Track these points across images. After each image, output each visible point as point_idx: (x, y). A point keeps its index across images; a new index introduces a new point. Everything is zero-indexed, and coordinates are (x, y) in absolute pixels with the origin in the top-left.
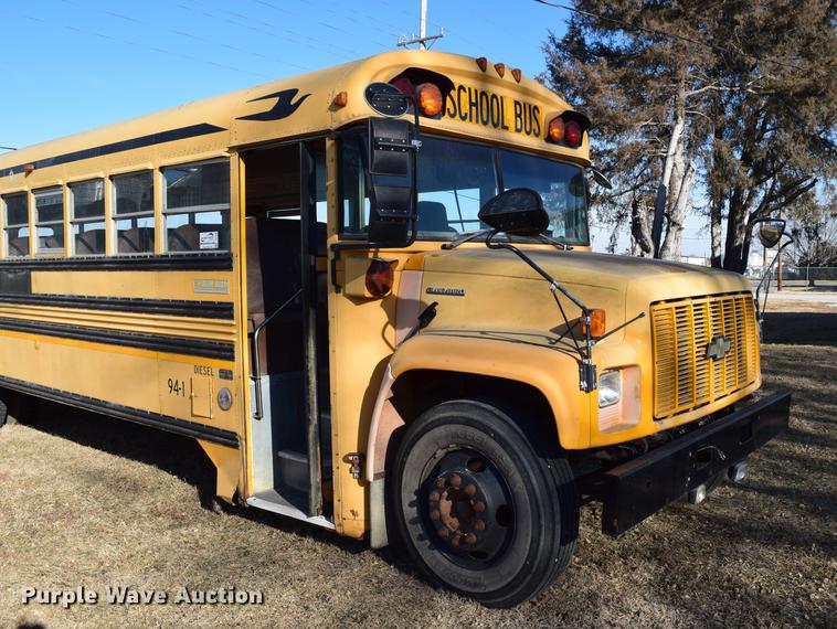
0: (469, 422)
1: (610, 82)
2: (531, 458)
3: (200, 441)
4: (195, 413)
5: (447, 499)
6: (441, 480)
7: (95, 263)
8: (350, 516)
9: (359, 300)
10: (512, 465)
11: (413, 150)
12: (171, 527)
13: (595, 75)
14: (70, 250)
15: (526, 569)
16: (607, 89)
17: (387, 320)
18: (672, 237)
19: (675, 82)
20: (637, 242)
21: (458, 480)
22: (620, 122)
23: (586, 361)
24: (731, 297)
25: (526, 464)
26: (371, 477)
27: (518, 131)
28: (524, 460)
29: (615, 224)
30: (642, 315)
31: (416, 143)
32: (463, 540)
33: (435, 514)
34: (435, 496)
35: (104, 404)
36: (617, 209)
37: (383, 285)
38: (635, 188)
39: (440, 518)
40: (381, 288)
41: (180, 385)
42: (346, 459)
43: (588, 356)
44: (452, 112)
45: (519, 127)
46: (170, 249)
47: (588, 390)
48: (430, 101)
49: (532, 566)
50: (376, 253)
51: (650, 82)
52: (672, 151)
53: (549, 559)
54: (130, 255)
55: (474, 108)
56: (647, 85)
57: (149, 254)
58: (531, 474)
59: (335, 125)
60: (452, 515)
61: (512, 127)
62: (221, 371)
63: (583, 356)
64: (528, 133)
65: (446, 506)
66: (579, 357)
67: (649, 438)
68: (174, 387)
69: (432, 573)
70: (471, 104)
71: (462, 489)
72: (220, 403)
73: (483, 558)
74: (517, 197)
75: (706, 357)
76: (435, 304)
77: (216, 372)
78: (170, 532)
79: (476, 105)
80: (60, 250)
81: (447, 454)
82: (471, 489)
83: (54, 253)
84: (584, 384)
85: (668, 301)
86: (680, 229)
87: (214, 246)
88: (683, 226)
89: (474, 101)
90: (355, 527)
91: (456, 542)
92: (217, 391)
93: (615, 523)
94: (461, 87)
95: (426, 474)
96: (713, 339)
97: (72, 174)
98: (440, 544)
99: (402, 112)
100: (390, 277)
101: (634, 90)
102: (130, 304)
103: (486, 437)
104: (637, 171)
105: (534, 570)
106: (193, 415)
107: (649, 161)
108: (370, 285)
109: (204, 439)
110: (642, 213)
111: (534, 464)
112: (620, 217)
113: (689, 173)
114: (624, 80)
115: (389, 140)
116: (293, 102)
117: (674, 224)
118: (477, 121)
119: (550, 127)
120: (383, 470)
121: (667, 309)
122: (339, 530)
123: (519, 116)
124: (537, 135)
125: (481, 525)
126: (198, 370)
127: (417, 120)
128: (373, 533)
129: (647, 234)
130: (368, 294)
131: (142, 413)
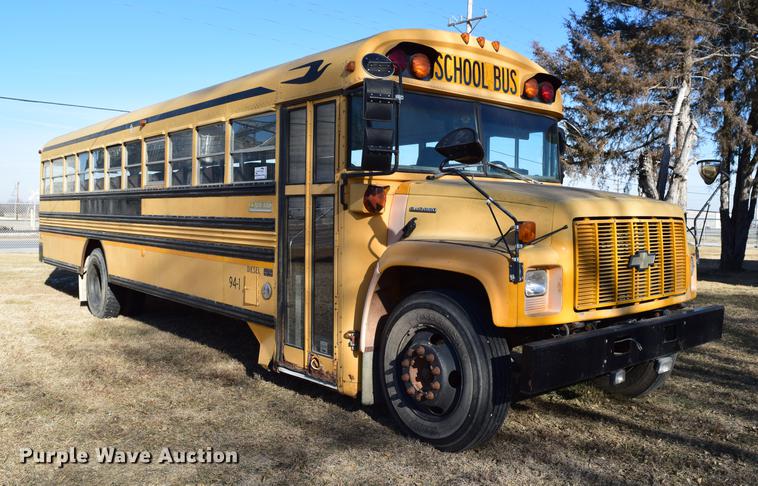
0: (431, 307)
1: (622, 52)
2: (474, 333)
3: (250, 324)
4: (247, 301)
5: (414, 367)
6: (411, 351)
7: (184, 191)
8: (347, 379)
9: (359, 215)
10: (461, 339)
11: (397, 102)
12: (224, 385)
13: (611, 46)
14: (168, 183)
15: (469, 420)
16: (620, 58)
17: (373, 234)
18: (675, 187)
19: (683, 50)
20: (643, 191)
21: (422, 350)
22: (631, 86)
23: (515, 259)
24: (657, 221)
25: (470, 338)
26: (363, 349)
27: (497, 89)
28: (469, 335)
29: (628, 176)
30: (565, 227)
31: (399, 97)
32: (424, 398)
33: (405, 377)
34: (406, 362)
35: (186, 296)
36: (631, 163)
37: (377, 204)
38: (647, 144)
39: (409, 381)
40: (375, 207)
41: (237, 281)
42: (346, 336)
43: (517, 256)
44: (439, 75)
45: (497, 86)
46: (235, 180)
47: (516, 281)
48: (420, 66)
49: (473, 417)
50: (370, 180)
51: (659, 51)
52: (677, 110)
53: (485, 413)
54: (208, 185)
55: (458, 72)
56: (656, 53)
57: (220, 184)
58: (474, 348)
59: (347, 85)
60: (417, 380)
61: (492, 87)
62: (265, 270)
63: (512, 255)
64: (506, 92)
65: (414, 373)
66: (509, 256)
67: (570, 325)
68: (233, 283)
69: (403, 424)
70: (456, 69)
71: (425, 357)
72: (263, 294)
73: (440, 412)
74: (462, 134)
75: (629, 267)
76: (414, 219)
77: (262, 271)
78: (222, 388)
79: (460, 69)
80: (161, 182)
81: (416, 332)
82: (431, 357)
83: (157, 185)
84: (513, 277)
85: (591, 218)
86: (683, 180)
87: (263, 177)
88: (686, 177)
89: (458, 66)
90: (350, 388)
91: (419, 398)
92: (262, 285)
93: (530, 383)
94: (448, 56)
95: (402, 347)
96: (637, 253)
97: (171, 126)
98: (409, 400)
99: (389, 74)
100: (383, 199)
101: (644, 59)
102: (207, 221)
103: (443, 318)
104: (648, 129)
105: (474, 421)
106: (245, 304)
107: (659, 121)
108: (368, 204)
109: (251, 321)
110: (648, 166)
111: (477, 340)
112: (632, 170)
113: (691, 130)
114: (635, 50)
115: (377, 95)
116: (319, 69)
117: (677, 176)
118: (461, 82)
119: (525, 87)
120: (372, 345)
121: (591, 224)
122: (340, 390)
123: (498, 78)
124: (514, 93)
125: (437, 385)
126: (249, 270)
127: (400, 80)
128: (363, 393)
129: (653, 184)
130: (365, 210)
131: (211, 303)
